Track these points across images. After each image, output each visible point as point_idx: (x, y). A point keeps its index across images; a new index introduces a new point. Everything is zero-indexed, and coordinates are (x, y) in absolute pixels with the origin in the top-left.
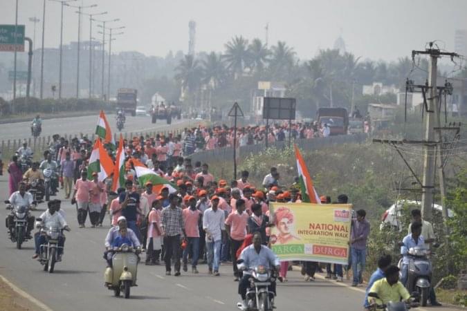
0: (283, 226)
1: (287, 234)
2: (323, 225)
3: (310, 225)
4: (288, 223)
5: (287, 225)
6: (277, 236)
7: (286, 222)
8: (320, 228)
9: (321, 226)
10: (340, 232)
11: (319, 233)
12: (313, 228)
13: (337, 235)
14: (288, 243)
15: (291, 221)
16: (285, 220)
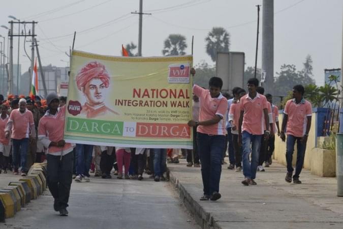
0: (92, 92)
1: (98, 103)
2: (153, 90)
3: (135, 91)
4: (101, 86)
5: (100, 90)
6: (83, 104)
7: (98, 86)
8: (148, 95)
9: (150, 93)
10: (177, 100)
11: (146, 104)
12: (139, 96)
13: (173, 104)
14: (98, 118)
15: (105, 84)
16: (97, 82)
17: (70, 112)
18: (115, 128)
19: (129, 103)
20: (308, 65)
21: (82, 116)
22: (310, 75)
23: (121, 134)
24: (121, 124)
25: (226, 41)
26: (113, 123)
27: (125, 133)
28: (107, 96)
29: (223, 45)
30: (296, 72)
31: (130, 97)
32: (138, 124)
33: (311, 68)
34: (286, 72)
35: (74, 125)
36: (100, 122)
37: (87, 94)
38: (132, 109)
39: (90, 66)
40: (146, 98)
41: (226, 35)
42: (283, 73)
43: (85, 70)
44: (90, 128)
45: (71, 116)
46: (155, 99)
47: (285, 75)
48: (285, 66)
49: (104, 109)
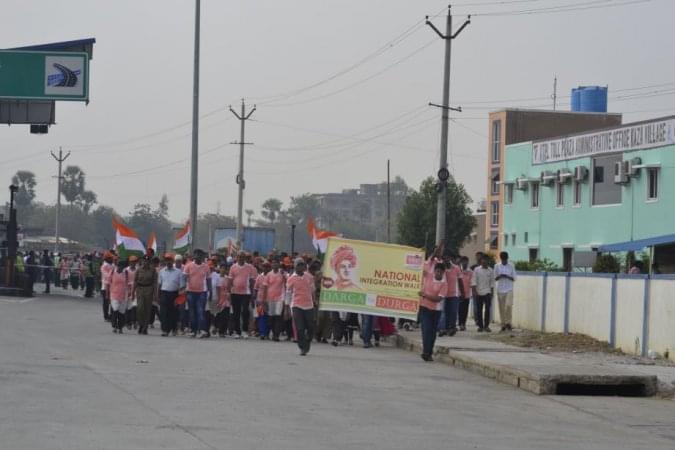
0: (342, 270)
1: (346, 280)
2: (391, 273)
4: (349, 266)
5: (348, 270)
6: (334, 280)
7: (347, 265)
8: (387, 276)
9: (389, 275)
10: (410, 282)
11: (385, 283)
12: (379, 275)
13: (407, 285)
14: (347, 290)
15: (353, 264)
16: (346, 263)
17: (325, 286)
18: (360, 298)
19: (371, 281)
20: (163, 205)
21: (334, 288)
22: (165, 216)
23: (364, 303)
24: (364, 296)
25: (81, 180)
26: (358, 295)
27: (368, 303)
28: (354, 275)
29: (78, 184)
30: (151, 212)
31: (372, 276)
32: (378, 297)
33: (167, 209)
34: (141, 212)
35: (327, 296)
36: (348, 293)
37: (338, 272)
38: (373, 287)
39: (342, 249)
40: (385, 278)
41: (82, 173)
42: (136, 213)
43: (337, 252)
44: (339, 297)
45: (325, 289)
46: (392, 280)
47: (139, 215)
48: (138, 206)
49: (351, 284)
